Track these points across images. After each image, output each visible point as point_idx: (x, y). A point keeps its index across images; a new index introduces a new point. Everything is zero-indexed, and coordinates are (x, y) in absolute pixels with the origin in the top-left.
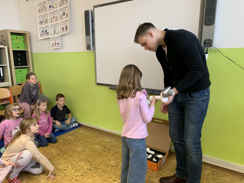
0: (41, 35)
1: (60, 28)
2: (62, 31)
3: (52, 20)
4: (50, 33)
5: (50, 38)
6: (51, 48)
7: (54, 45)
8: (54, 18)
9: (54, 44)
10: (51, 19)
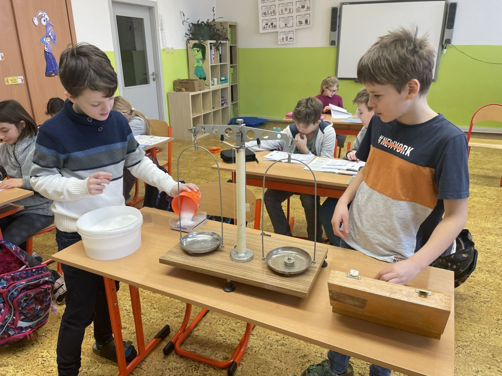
0: (264, 28)
1: (296, 21)
2: (298, 24)
3: (284, 11)
4: (278, 26)
5: (278, 32)
6: (279, 43)
7: (285, 40)
8: (286, 9)
9: (285, 38)
10: (282, 11)
